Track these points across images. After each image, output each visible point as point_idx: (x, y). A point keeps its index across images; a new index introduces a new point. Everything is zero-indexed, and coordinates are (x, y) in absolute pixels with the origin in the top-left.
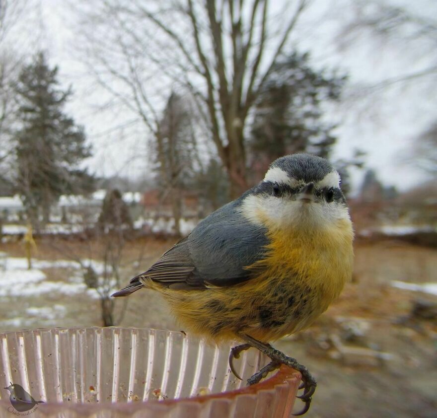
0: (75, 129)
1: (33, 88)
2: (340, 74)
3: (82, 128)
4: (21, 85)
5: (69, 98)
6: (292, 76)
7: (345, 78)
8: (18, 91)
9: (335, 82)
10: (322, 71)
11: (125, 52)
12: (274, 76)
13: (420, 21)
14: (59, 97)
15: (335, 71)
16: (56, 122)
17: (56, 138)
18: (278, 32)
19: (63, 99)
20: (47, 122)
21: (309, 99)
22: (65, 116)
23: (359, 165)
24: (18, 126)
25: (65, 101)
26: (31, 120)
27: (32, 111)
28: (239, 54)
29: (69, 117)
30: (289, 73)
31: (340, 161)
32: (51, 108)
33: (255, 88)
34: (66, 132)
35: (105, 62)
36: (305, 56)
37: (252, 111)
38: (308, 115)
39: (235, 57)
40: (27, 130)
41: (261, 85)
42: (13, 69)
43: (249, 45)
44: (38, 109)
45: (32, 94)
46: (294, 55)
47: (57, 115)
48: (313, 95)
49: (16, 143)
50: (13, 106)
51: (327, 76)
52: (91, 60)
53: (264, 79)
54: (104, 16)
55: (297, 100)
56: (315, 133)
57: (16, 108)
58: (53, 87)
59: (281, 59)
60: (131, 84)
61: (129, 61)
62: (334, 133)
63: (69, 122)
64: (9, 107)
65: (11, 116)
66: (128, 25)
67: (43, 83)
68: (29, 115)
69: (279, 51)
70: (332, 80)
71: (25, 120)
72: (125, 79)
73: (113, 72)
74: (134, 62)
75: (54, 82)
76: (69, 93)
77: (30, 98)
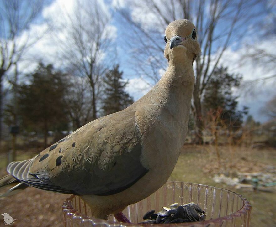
0: (129, 99)
1: (111, 80)
2: (239, 76)
3: (132, 98)
4: (107, 79)
5: (127, 85)
6: (220, 77)
7: (241, 78)
8: (105, 81)
9: (238, 80)
10: (232, 75)
11: (152, 66)
12: (213, 77)
13: (270, 56)
14: (123, 85)
15: (237, 75)
16: (121, 95)
17: (122, 102)
18: (215, 59)
19: (125, 85)
20: (117, 95)
21: (227, 86)
22: (125, 93)
23: (246, 113)
24: (105, 97)
25: (126, 86)
26: (110, 94)
27: (111, 90)
28: (199, 68)
29: (127, 93)
30: (219, 76)
31: (239, 111)
32: (119, 89)
33: (205, 81)
34: (126, 99)
35: (143, 70)
36: (226, 69)
37: (204, 91)
38: (226, 93)
39: (197, 69)
40: (109, 98)
41: (208, 80)
42: (103, 72)
43: (203, 64)
44: (114, 90)
45: (111, 83)
46: (222, 68)
47: (122, 92)
48: (229, 85)
49: (104, 104)
50: (102, 88)
51: (234, 77)
52: (138, 69)
53: (209, 77)
54: (143, 50)
55: (223, 87)
56: (229, 100)
57: (104, 89)
58: (120, 80)
59: (216, 70)
60: (154, 80)
61: (153, 70)
62: (237, 100)
63: (127, 95)
64: (101, 89)
65: (102, 93)
66: (153, 54)
67: (117, 78)
68: (110, 92)
69: (215, 66)
70: (236, 79)
71: (108, 94)
72: (152, 77)
73: (147, 74)
74: (155, 70)
75: (121, 78)
76: (127, 83)
77: (110, 85)
